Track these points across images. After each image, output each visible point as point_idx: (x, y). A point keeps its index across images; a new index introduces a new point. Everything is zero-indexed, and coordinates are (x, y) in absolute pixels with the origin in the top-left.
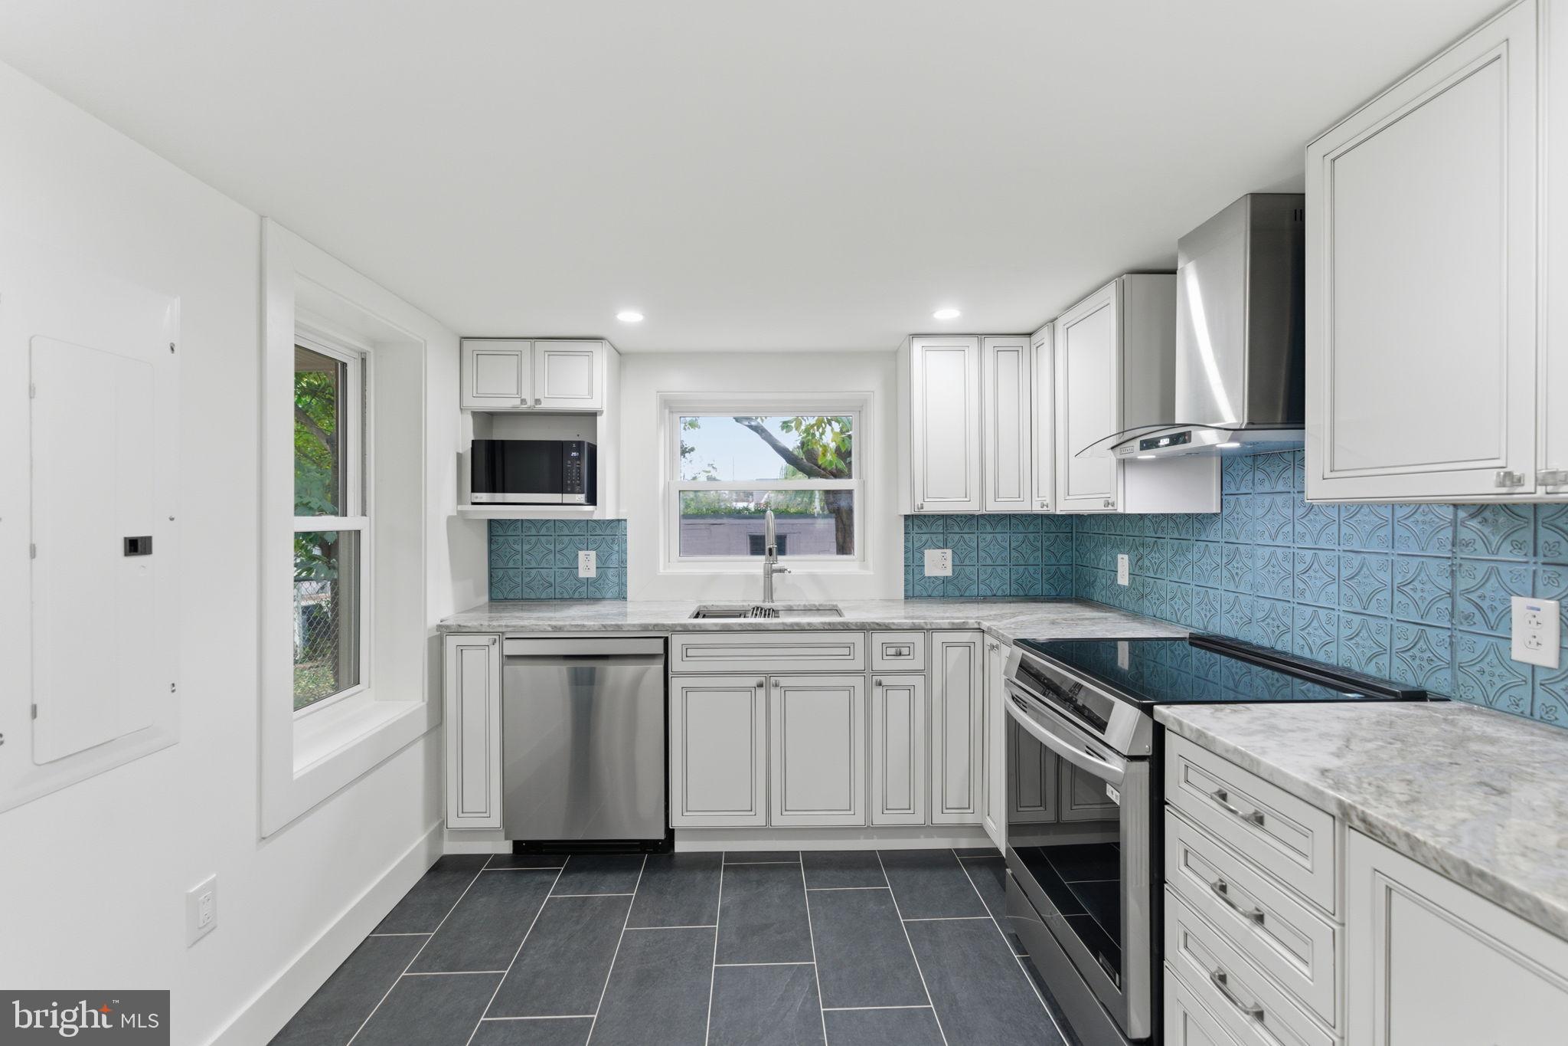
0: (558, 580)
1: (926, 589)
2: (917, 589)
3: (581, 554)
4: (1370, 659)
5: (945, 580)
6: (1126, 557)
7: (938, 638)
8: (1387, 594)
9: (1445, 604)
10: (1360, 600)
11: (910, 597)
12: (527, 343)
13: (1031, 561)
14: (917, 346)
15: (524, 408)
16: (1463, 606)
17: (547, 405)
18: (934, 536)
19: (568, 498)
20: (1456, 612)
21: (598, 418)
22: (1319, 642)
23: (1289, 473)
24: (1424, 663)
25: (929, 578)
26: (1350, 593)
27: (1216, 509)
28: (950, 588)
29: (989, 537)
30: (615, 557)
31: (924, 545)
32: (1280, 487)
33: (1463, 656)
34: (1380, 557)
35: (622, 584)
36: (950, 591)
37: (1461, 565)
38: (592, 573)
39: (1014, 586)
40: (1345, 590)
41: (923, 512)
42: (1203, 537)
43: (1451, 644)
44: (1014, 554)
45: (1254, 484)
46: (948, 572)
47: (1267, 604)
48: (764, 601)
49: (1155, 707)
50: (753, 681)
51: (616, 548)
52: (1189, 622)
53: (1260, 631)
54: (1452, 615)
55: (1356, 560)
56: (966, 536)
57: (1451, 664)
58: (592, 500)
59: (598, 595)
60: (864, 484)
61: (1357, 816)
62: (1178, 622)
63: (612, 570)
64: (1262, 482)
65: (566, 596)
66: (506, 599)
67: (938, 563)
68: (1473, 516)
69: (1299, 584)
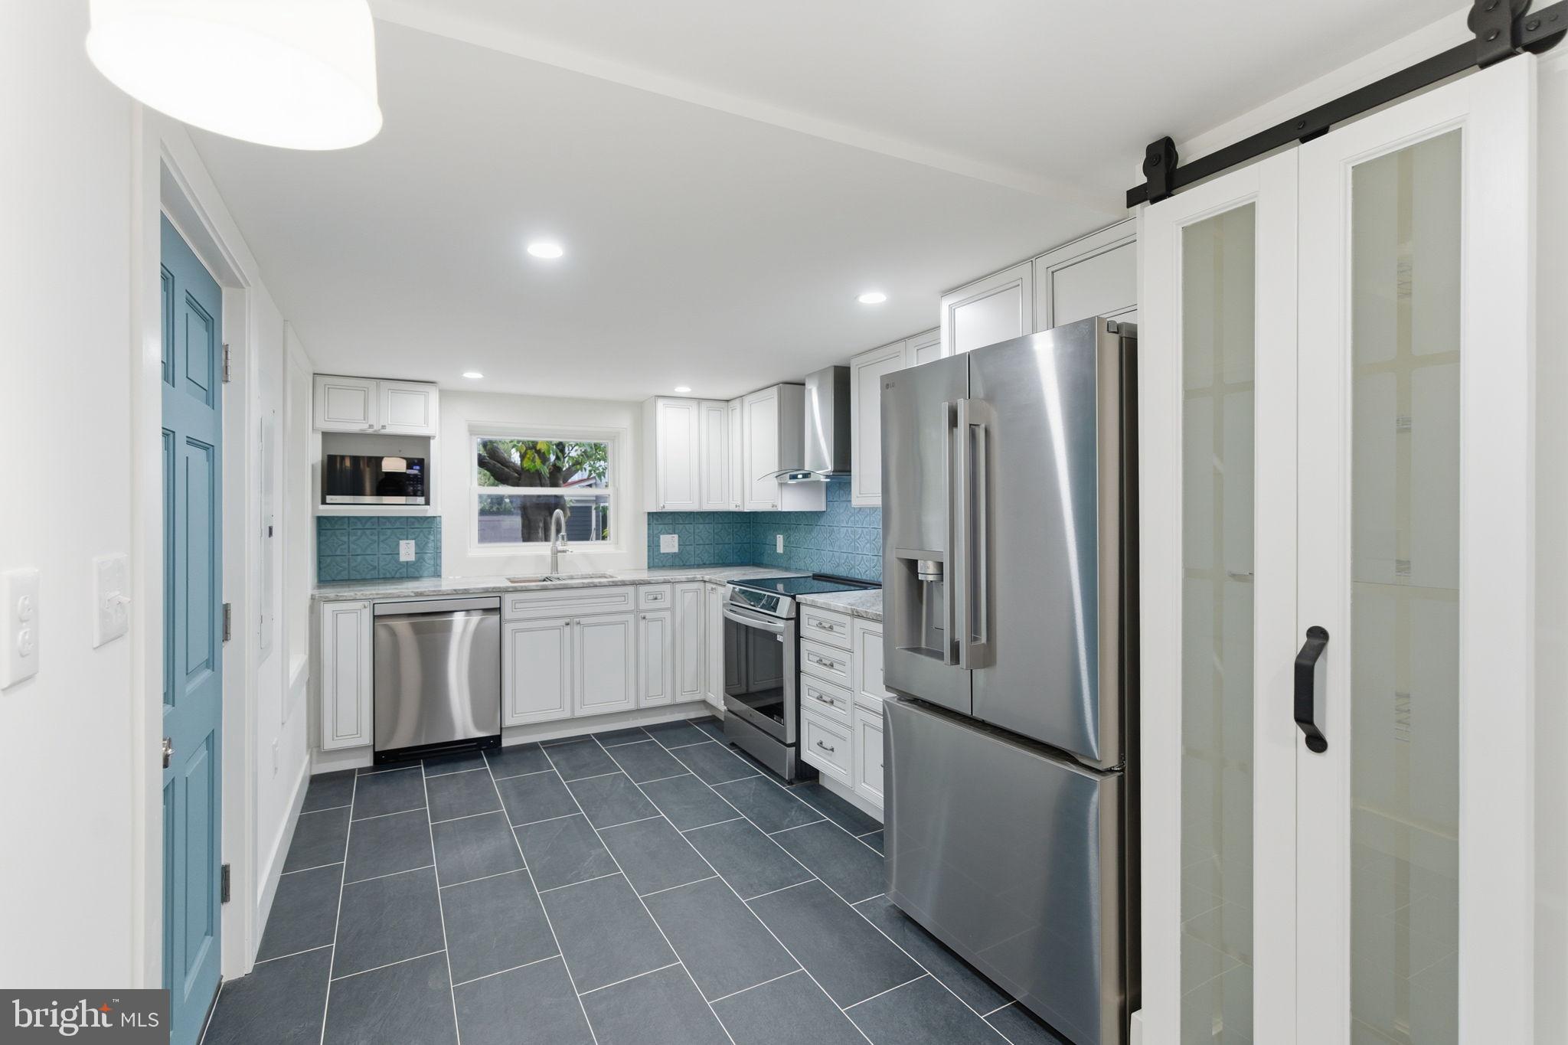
0: (382, 564)
1: (662, 561)
2: (657, 560)
3: (402, 543)
5: (674, 555)
6: (781, 536)
7: (679, 587)
11: (651, 566)
12: (374, 382)
13: (727, 541)
14: (661, 403)
15: (370, 431)
17: (389, 430)
18: (667, 526)
19: (411, 500)
21: (432, 441)
25: (664, 554)
27: (823, 509)
28: (677, 559)
29: (701, 526)
30: (431, 545)
31: (661, 533)
35: (437, 565)
36: (678, 562)
38: (412, 558)
39: (717, 557)
41: (663, 510)
42: (819, 524)
44: (716, 537)
46: (676, 550)
48: (552, 573)
49: (797, 595)
50: (562, 622)
51: (432, 538)
52: (812, 569)
56: (687, 526)
58: (427, 503)
59: (417, 574)
60: (617, 491)
62: (808, 570)
63: (429, 555)
65: (388, 575)
66: (334, 580)
67: (670, 544)
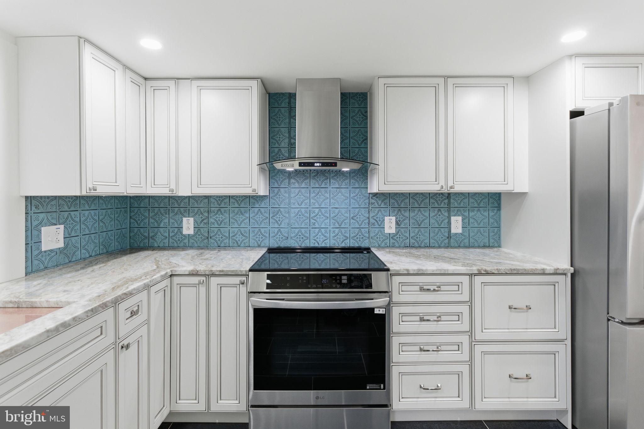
4: (343, 242)
6: (191, 219)
8: (348, 221)
9: (367, 221)
10: (338, 223)
16: (372, 221)
20: (370, 223)
22: (322, 240)
24: (361, 239)
26: (334, 221)
33: (372, 235)
34: (345, 209)
37: (371, 210)
40: (332, 221)
42: (257, 206)
43: (369, 232)
47: (297, 230)
53: (293, 241)
54: (369, 224)
55: (337, 211)
57: (369, 238)
69: (312, 221)
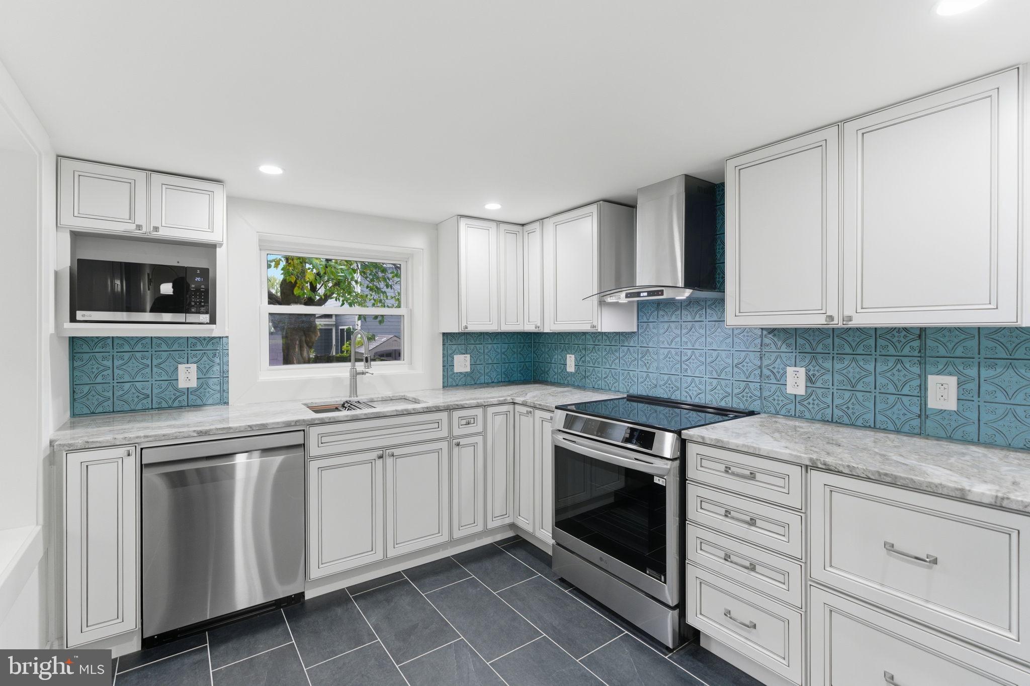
0: (155, 391)
1: (455, 381)
2: (451, 381)
3: (182, 368)
4: (722, 399)
5: (466, 374)
6: (573, 356)
7: (491, 410)
8: (730, 369)
9: (758, 372)
10: (716, 372)
11: (446, 386)
12: (143, 174)
13: (512, 360)
14: (463, 223)
15: (138, 233)
16: (766, 372)
17: (164, 233)
18: (459, 346)
19: (191, 317)
20: (763, 375)
21: (218, 250)
22: (695, 393)
23: (679, 312)
24: (748, 398)
25: (457, 373)
26: (711, 369)
27: (635, 330)
28: (469, 378)
29: (490, 346)
30: (216, 368)
31: (454, 353)
32: (673, 319)
33: (766, 394)
34: (726, 352)
35: (224, 391)
36: (470, 381)
37: (765, 355)
38: (193, 384)
39: (503, 376)
40: (709, 368)
41: (467, 331)
42: (626, 344)
43: (761, 389)
44: (503, 356)
45: (658, 318)
46: (468, 369)
47: (666, 377)
48: (350, 396)
49: (682, 431)
50: (374, 455)
51: (217, 360)
52: (617, 389)
53: (662, 391)
54: (761, 376)
55: (715, 354)
56: (478, 346)
57: (760, 398)
58: (213, 321)
59: (199, 402)
60: (411, 312)
61: (821, 463)
62: (610, 390)
63: (213, 380)
64: (663, 316)
65: (164, 405)
66: (93, 413)
67: (462, 363)
68: (770, 333)
69: (684, 366)
